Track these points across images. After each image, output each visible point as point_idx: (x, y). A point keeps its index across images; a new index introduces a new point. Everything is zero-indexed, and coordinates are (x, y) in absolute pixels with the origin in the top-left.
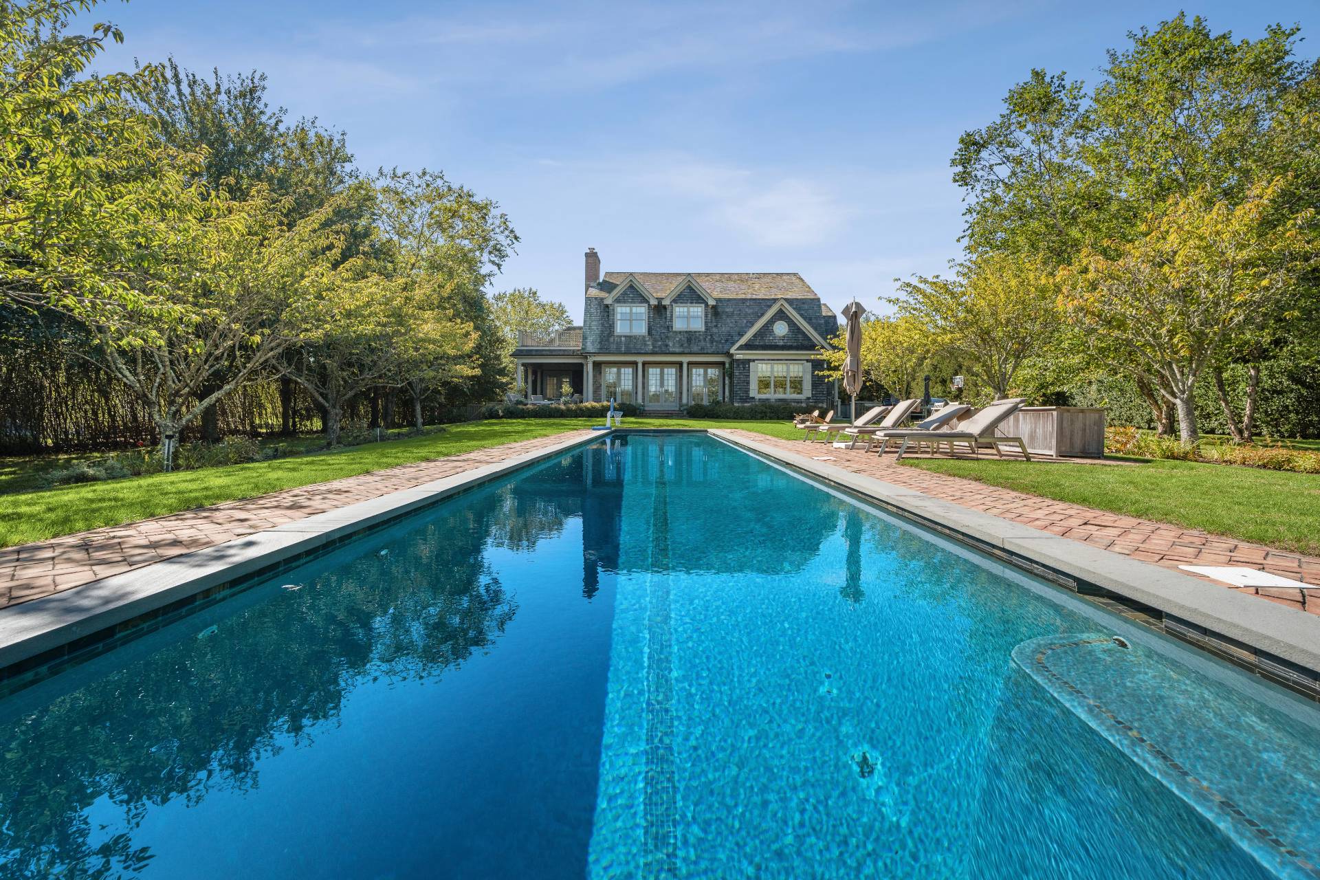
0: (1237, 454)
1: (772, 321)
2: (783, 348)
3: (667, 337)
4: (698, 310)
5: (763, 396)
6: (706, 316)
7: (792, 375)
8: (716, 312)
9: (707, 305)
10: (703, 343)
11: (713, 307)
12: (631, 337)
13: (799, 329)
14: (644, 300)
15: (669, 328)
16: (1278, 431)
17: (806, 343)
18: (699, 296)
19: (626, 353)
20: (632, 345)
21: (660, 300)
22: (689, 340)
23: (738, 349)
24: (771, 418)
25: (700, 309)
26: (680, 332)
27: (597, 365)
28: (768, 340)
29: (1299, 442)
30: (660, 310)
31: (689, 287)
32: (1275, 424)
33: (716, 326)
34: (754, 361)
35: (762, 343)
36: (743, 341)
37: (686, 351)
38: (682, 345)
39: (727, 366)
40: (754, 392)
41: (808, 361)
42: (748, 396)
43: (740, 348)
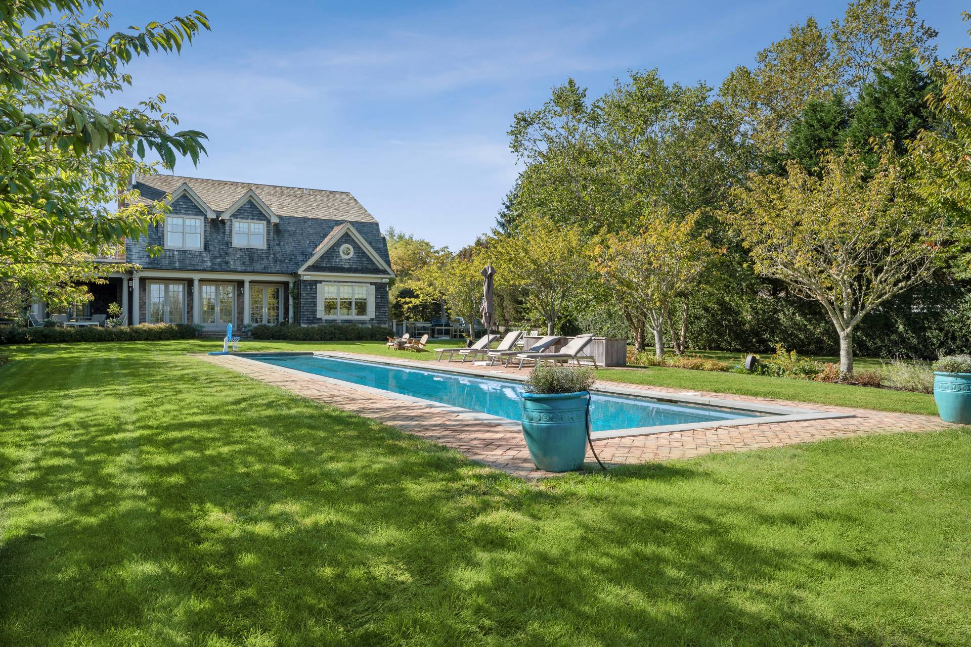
0: (682, 361)
1: (338, 244)
2: (349, 270)
3: (227, 254)
4: (259, 227)
5: (331, 317)
6: (268, 233)
7: (357, 296)
8: (277, 230)
9: (269, 222)
10: (265, 262)
11: (276, 225)
12: (185, 252)
13: (364, 253)
14: (198, 211)
15: (228, 244)
16: (698, 345)
17: (370, 266)
18: (261, 213)
19: (181, 270)
20: (186, 261)
21: (219, 213)
22: (251, 259)
23: (305, 270)
24: (340, 339)
25: (261, 226)
26: (241, 249)
27: (143, 281)
28: (335, 262)
29: (708, 353)
30: (217, 225)
31: (250, 202)
32: (696, 340)
33: (279, 244)
34: (321, 282)
35: (328, 264)
36: (311, 262)
37: (249, 269)
38: (244, 263)
39: (291, 285)
40: (321, 313)
41: (371, 283)
42: (315, 318)
43: (309, 269)
